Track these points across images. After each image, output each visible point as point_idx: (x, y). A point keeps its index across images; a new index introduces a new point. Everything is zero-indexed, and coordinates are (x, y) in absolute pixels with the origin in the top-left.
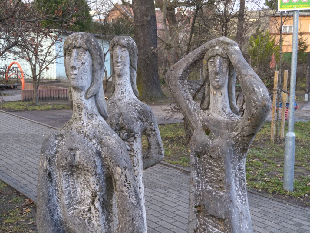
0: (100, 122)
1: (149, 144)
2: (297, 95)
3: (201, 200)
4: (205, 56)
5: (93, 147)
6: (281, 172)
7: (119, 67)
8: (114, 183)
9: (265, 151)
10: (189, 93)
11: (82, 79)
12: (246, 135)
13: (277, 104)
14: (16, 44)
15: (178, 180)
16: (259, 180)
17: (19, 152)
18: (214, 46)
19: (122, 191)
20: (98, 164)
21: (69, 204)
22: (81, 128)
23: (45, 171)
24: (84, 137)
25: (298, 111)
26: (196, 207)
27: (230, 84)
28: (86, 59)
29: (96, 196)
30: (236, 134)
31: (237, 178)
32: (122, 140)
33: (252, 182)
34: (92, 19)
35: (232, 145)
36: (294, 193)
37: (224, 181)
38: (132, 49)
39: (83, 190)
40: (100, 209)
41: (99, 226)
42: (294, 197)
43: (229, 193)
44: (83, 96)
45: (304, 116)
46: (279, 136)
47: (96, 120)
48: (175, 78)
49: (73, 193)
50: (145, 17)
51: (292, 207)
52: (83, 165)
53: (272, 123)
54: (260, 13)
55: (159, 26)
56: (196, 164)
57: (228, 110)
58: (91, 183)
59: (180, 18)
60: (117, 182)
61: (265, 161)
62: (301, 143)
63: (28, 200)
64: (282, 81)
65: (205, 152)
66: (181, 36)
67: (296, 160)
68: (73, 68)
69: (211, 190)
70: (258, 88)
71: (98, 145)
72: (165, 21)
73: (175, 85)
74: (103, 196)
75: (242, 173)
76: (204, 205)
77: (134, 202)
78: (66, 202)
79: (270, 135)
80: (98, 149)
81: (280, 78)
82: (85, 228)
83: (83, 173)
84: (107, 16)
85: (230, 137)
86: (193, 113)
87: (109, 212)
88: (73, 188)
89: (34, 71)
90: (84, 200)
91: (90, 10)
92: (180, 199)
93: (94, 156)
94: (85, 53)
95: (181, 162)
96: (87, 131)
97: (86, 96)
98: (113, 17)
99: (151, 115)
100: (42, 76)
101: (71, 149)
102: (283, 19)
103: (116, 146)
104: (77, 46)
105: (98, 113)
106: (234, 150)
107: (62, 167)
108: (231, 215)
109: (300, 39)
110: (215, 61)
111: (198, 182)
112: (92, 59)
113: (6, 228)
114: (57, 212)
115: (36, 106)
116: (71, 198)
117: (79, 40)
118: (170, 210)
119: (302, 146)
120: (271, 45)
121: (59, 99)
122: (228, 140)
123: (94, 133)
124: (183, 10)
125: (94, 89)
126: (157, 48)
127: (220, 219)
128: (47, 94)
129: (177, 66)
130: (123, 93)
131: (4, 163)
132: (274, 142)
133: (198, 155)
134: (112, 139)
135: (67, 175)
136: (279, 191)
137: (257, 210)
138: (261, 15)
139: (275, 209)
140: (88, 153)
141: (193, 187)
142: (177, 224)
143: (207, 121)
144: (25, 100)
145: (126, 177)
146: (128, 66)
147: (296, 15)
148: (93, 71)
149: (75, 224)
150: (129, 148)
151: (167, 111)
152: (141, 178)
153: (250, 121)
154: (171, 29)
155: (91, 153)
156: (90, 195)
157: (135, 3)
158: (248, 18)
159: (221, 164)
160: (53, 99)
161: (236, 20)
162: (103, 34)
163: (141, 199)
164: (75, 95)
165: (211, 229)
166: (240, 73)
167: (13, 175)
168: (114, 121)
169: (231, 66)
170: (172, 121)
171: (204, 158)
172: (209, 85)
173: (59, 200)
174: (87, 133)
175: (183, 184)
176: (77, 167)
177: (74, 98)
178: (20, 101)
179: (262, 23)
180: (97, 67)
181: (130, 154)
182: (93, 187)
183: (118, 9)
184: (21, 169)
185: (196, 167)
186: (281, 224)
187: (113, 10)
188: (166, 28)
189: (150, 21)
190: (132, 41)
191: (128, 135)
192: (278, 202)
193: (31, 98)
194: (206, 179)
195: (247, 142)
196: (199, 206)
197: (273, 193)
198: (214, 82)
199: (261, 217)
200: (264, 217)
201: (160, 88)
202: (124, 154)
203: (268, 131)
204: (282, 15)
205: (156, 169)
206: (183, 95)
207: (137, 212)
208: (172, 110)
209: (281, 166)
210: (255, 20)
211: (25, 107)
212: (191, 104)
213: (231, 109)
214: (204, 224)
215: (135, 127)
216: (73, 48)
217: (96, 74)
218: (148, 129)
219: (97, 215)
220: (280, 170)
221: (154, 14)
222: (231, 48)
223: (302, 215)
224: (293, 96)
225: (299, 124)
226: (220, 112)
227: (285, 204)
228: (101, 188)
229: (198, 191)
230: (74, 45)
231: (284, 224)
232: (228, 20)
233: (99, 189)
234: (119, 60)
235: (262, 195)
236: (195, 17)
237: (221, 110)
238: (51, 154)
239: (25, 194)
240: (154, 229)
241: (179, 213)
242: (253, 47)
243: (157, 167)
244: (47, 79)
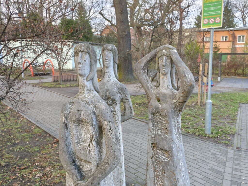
0: (95, 95)
1: (125, 107)
2: (212, 78)
3: (155, 140)
4: (157, 56)
5: (91, 109)
6: (204, 123)
7: (107, 63)
8: (103, 130)
9: (194, 111)
10: (148, 77)
11: (84, 70)
12: (181, 102)
13: (201, 83)
14: (48, 49)
15: (143, 128)
16: (191, 128)
17: (51, 111)
18: (162, 50)
19: (108, 135)
20: (94, 119)
21: (78, 142)
22: (84, 98)
23: (64, 123)
24: (86, 104)
25: (213, 87)
26: (152, 144)
27: (172, 72)
28: (87, 58)
29: (93, 138)
30: (175, 101)
31: (176, 127)
32: (108, 105)
33: (186, 129)
34: (93, 34)
35: (173, 108)
36: (211, 136)
37: (168, 129)
38: (114, 52)
39: (86, 134)
40: (95, 145)
41: (95, 155)
42: (211, 137)
43: (171, 136)
44: (85, 79)
45: (217, 90)
46: (203, 102)
47: (93, 93)
48: (140, 68)
49: (80, 136)
50: (124, 33)
51: (210, 144)
52: (85, 120)
53: (199, 94)
54: (191, 30)
55: (132, 37)
56: (152, 119)
57: (171, 87)
58: (90, 130)
59: (144, 33)
60: (105, 130)
61: (195, 117)
62: (216, 106)
63: (56, 139)
64: (204, 70)
65: (157, 112)
66: (145, 43)
67: (212, 116)
68: (79, 63)
69: (161, 134)
70: (188, 75)
71: (94, 108)
72: (136, 35)
73: (140, 73)
74: (97, 137)
75: (179, 124)
76: (157, 143)
77: (115, 141)
78: (76, 141)
79: (197, 102)
80: (94, 110)
81: (203, 68)
82: (87, 156)
83: (85, 124)
84: (102, 32)
85: (172, 103)
86: (150, 89)
87: (100, 147)
88: (80, 133)
89: (59, 65)
90: (86, 140)
91: (92, 29)
92: (144, 139)
93: (91, 114)
94: (86, 55)
95: (145, 118)
96: (87, 100)
97: (87, 80)
98: (105, 33)
99: (126, 90)
100: (64, 67)
101: (78, 111)
102: (205, 33)
103: (104, 108)
104: (82, 50)
105: (94, 90)
106: (174, 111)
107: (73, 121)
108: (172, 149)
109: (215, 45)
110: (163, 58)
111: (153, 130)
112: (90, 58)
113: (43, 156)
114: (70, 147)
115: (61, 85)
116: (78, 139)
117: (82, 47)
118: (139, 146)
119: (216, 108)
120: (198, 48)
121: (74, 80)
122: (171, 105)
123: (92, 101)
124: (146, 28)
125: (92, 75)
126: (131, 50)
127: (166, 151)
128: (67, 78)
129: (141, 61)
130: (109, 77)
131: (42, 118)
132: (199, 105)
133: (153, 114)
134: (102, 105)
135: (76, 125)
136: (203, 135)
137: (189, 145)
138: (192, 31)
139: (200, 145)
140: (88, 113)
141: (150, 133)
142: (142, 153)
143: (159, 94)
144: (54, 81)
145: (110, 127)
146: (112, 61)
147: (212, 31)
148: (91, 65)
149: (81, 154)
150: (113, 110)
151: (137, 88)
152: (120, 127)
153: (183, 94)
154: (139, 39)
155: (89, 113)
156: (90, 137)
157: (118, 25)
158: (184, 33)
159: (167, 119)
160: (70, 81)
161: (178, 34)
162: (99, 43)
163: (120, 140)
164: (80, 79)
165: (161, 157)
166: (177, 66)
167: (48, 125)
168: (104, 94)
169: (172, 62)
170: (140, 93)
171: (157, 116)
172: (159, 73)
173: (72, 140)
174: (87, 101)
175: (146, 131)
176: (82, 121)
177: (80, 81)
178: (51, 82)
179: (192, 36)
180: (93, 63)
181: (114, 113)
182: (91, 132)
183: (108, 28)
184: (52, 121)
185: (152, 121)
186: (203, 154)
187: (105, 29)
188: (136, 39)
189: (127, 35)
190: (115, 47)
191: (112, 102)
192: (201, 140)
193: (58, 80)
194: (158, 128)
195: (182, 106)
196: (154, 143)
197: (199, 135)
198: (162, 71)
199: (191, 150)
200: (193, 150)
201: (133, 74)
202: (109, 113)
203: (197, 99)
204: (204, 31)
205: (130, 122)
206: (144, 78)
207: (116, 147)
208: (140, 87)
209: (204, 120)
210: (189, 34)
211: (54, 85)
212: (149, 83)
213: (173, 87)
214: (157, 154)
215: (116, 97)
216: (79, 52)
217: (92, 67)
218: (124, 98)
219: (94, 149)
220: (203, 122)
221: (129, 30)
222: (172, 51)
223: (216, 149)
224: (210, 78)
225: (215, 95)
226: (166, 88)
227: (206, 142)
228: (96, 133)
229: (153, 135)
230: (80, 50)
231: (205, 154)
232: (172, 34)
233: (95, 133)
234: (107, 58)
235: (192, 136)
236: (153, 32)
237: (166, 87)
238: (67, 113)
239: (54, 136)
240: (129, 157)
241: (143, 147)
242: (187, 49)
243: (131, 120)
244: (67, 69)
